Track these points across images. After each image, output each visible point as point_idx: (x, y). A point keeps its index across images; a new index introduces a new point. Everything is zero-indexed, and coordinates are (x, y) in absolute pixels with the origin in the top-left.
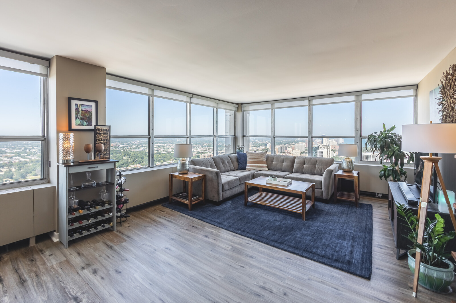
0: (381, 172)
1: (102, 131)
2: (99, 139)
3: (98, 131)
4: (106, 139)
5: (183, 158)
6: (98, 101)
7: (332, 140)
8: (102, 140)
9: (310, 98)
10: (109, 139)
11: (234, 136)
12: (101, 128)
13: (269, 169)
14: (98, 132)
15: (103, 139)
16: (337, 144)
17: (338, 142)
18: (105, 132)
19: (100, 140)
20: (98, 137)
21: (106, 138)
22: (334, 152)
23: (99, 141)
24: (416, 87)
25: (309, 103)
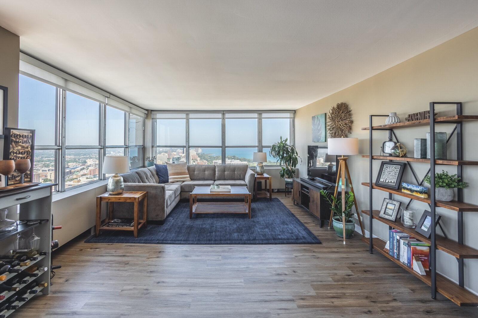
0: (281, 172)
1: (21, 138)
2: (15, 151)
3: (14, 137)
4: (27, 152)
5: (117, 175)
6: (7, 88)
7: (192, 150)
8: (19, 152)
9: (224, 112)
10: (30, 151)
11: (142, 147)
12: (18, 133)
13: (192, 179)
14: (14, 139)
15: (21, 151)
16: (196, 154)
17: (197, 152)
18: (25, 139)
19: (16, 153)
20: (13, 147)
21: (27, 150)
22: (193, 161)
23: (15, 155)
24: (294, 112)
25: (223, 116)
